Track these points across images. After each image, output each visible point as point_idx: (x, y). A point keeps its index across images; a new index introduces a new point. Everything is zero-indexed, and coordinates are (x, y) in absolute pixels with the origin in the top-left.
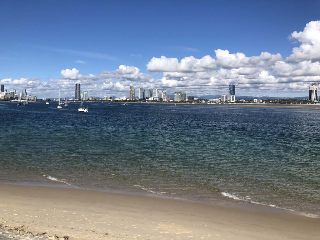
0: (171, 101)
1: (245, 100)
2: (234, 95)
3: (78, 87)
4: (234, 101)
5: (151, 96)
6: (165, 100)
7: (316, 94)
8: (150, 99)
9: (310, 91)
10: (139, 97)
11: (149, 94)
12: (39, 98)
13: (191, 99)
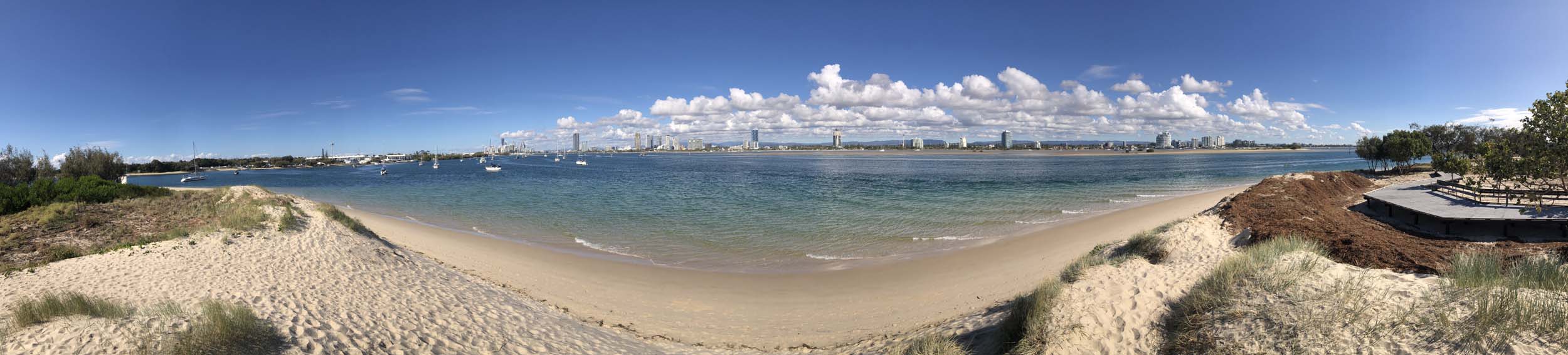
0: (684, 149)
1: (769, 148)
2: (757, 141)
3: (576, 136)
4: (758, 148)
5: (660, 145)
6: (677, 148)
7: (840, 140)
8: (659, 148)
9: (834, 137)
10: (646, 146)
11: (657, 142)
12: (537, 150)
13: (708, 147)
